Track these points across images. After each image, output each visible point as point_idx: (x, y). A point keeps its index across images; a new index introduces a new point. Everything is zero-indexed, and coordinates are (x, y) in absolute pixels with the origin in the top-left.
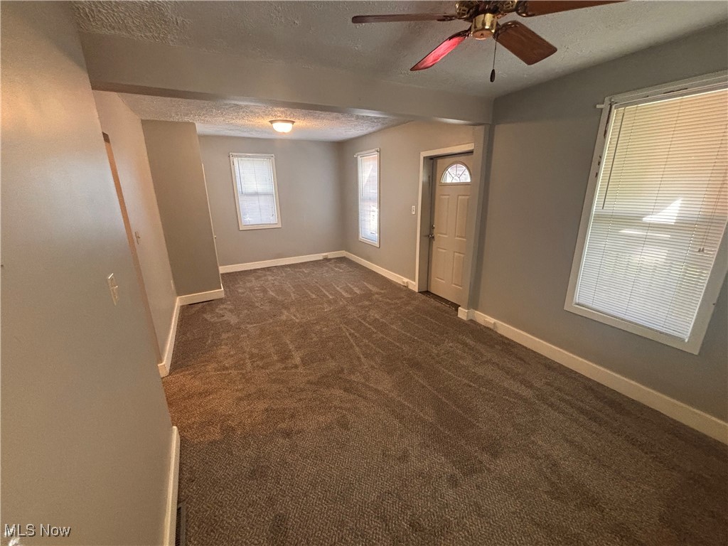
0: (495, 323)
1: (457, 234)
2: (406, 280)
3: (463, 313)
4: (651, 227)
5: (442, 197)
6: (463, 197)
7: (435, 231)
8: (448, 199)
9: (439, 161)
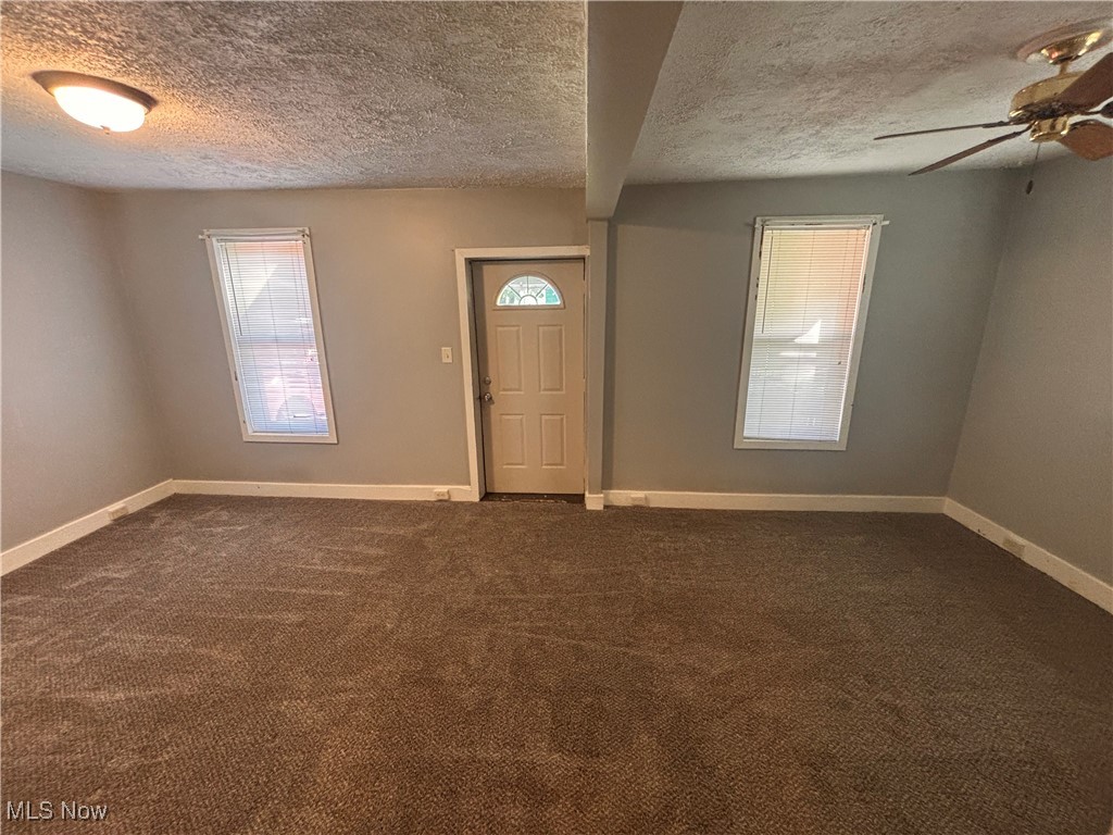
0: (646, 498)
1: (542, 387)
2: (443, 489)
3: (594, 502)
4: (802, 347)
5: (500, 329)
6: (551, 328)
7: (493, 388)
8: (518, 331)
9: (487, 268)
